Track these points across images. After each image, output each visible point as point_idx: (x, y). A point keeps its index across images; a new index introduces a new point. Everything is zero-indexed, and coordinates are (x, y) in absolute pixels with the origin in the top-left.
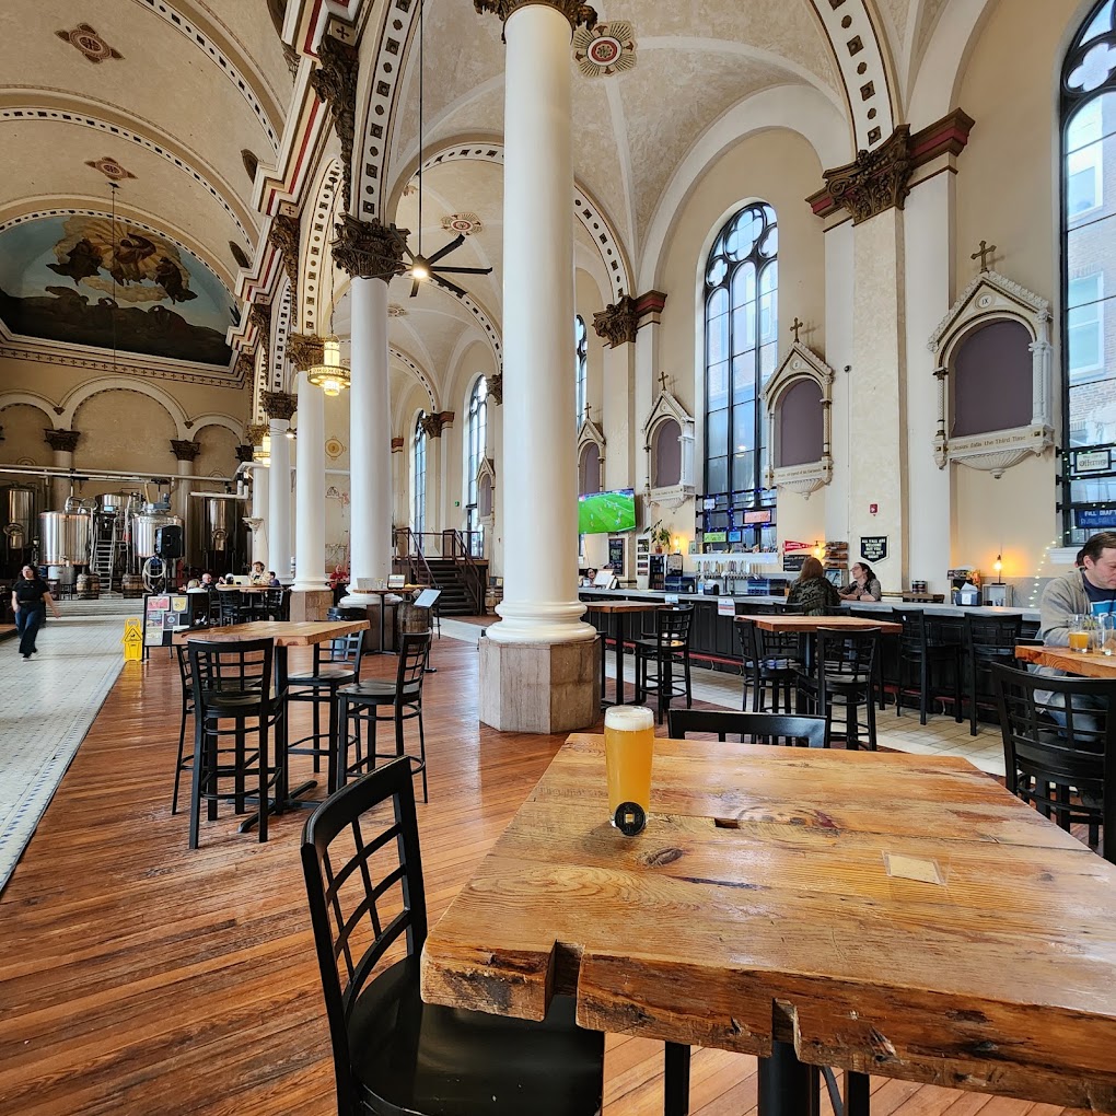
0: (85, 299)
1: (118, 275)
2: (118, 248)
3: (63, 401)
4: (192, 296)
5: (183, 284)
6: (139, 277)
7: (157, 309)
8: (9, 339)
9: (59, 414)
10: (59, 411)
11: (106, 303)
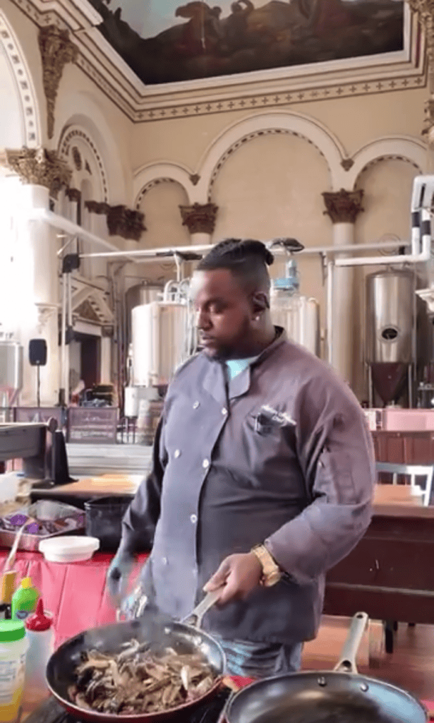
0: (217, 10)
8: (143, 94)
9: (195, 183)
10: (195, 179)
11: (240, 8)
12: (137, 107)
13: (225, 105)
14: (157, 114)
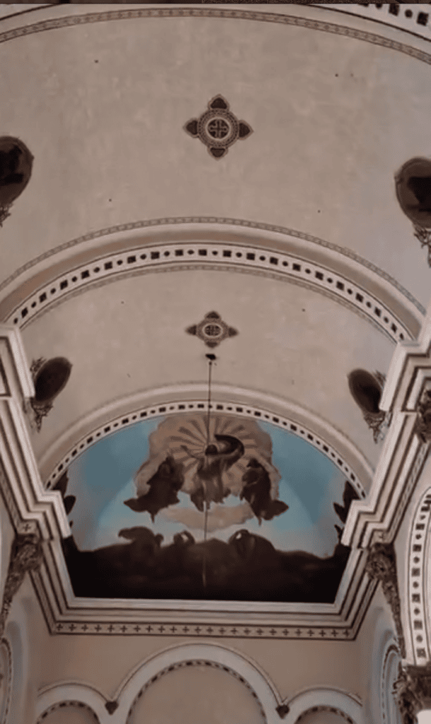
0: (160, 538)
1: (198, 498)
2: (202, 460)
3: (117, 694)
4: (281, 507)
5: (272, 493)
6: (221, 494)
7: (239, 536)
8: (70, 605)
9: (111, 712)
10: (111, 707)
11: (182, 539)
12: (59, 617)
13: (155, 629)
14: (79, 629)
